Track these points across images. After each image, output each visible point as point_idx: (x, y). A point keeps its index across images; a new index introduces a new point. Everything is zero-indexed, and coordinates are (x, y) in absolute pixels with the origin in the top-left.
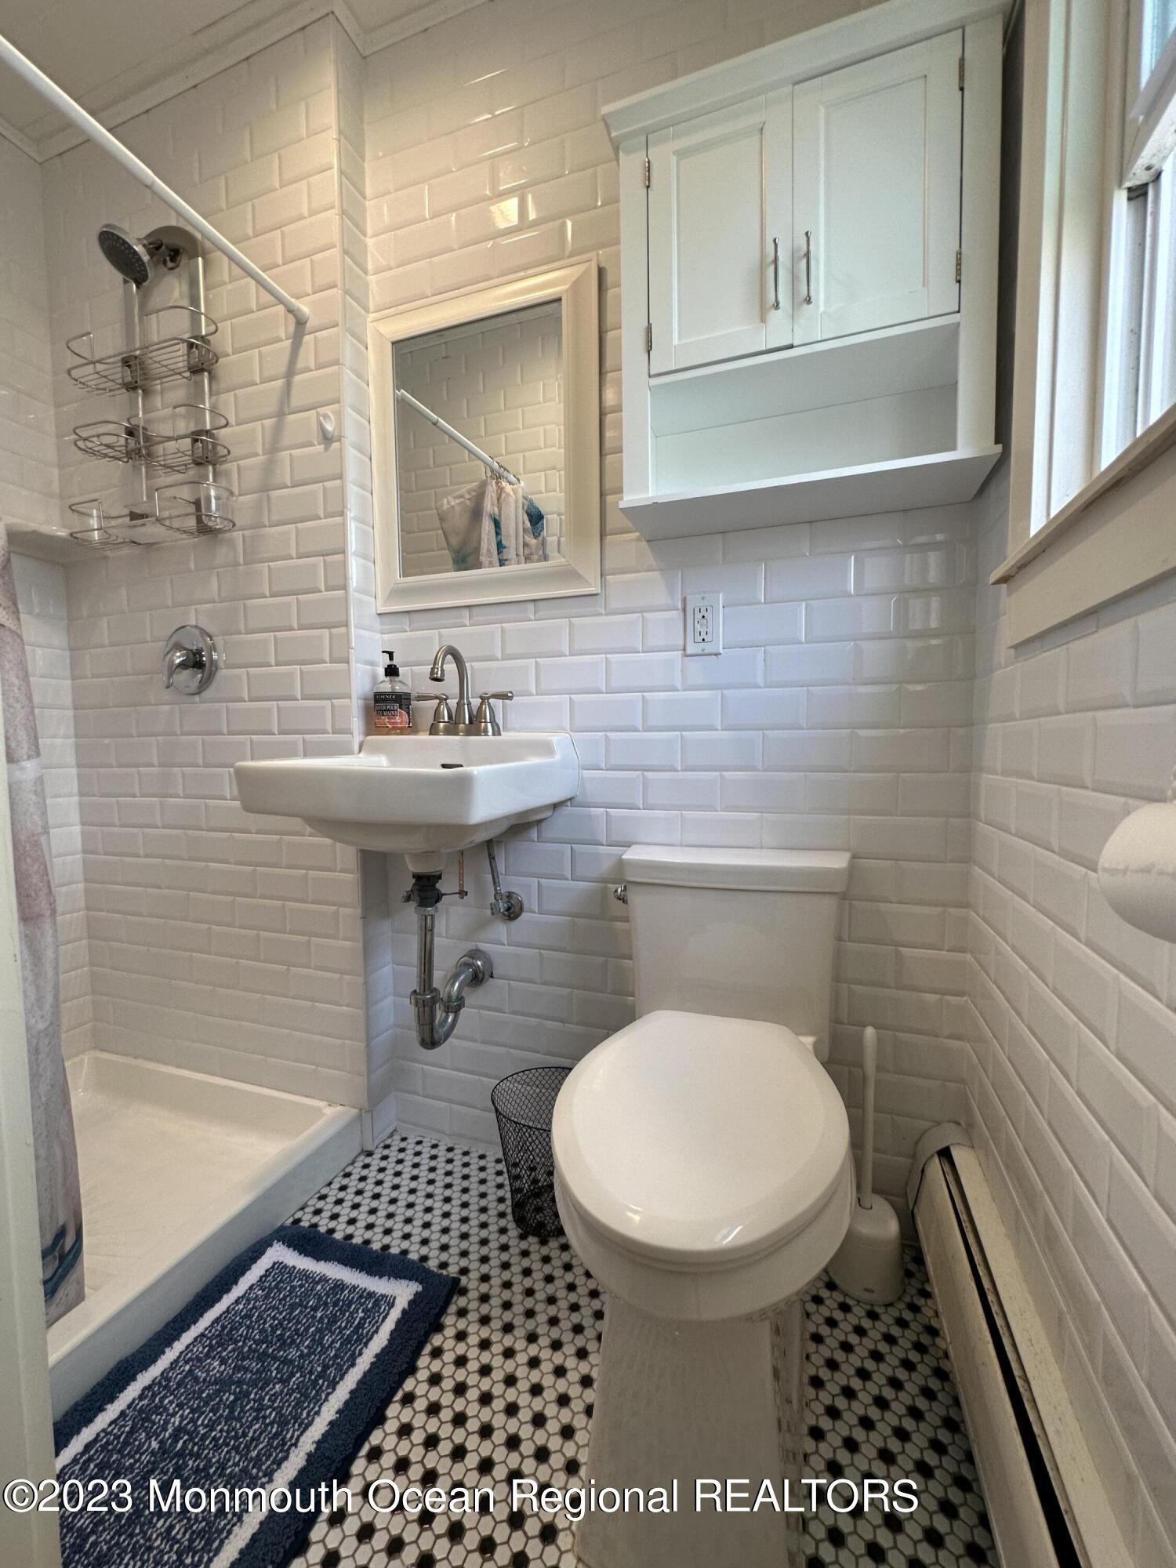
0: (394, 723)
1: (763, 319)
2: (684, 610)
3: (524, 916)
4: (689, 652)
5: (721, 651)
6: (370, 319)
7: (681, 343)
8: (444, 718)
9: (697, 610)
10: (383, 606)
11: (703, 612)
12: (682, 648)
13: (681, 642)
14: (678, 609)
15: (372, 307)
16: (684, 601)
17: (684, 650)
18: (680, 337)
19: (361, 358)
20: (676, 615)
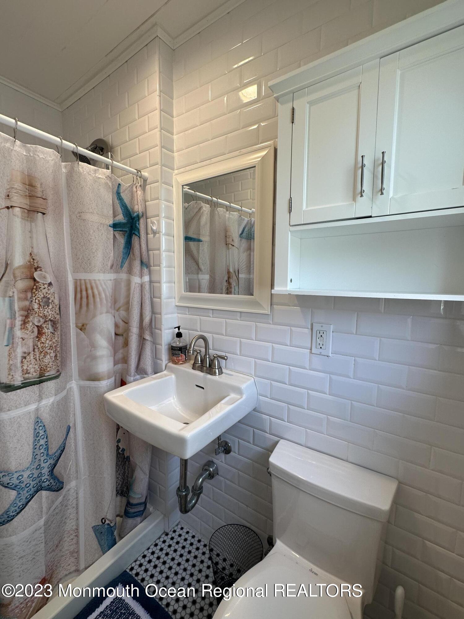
0: (178, 360)
1: (354, 199)
2: (312, 329)
3: (232, 453)
4: (313, 352)
5: (330, 355)
6: (174, 174)
7: (307, 209)
8: (199, 362)
9: (318, 332)
10: (178, 302)
11: (321, 334)
12: (310, 348)
13: (309, 346)
14: (309, 329)
15: (175, 168)
16: (312, 325)
17: (311, 350)
18: (307, 207)
19: (169, 192)
20: (307, 331)
